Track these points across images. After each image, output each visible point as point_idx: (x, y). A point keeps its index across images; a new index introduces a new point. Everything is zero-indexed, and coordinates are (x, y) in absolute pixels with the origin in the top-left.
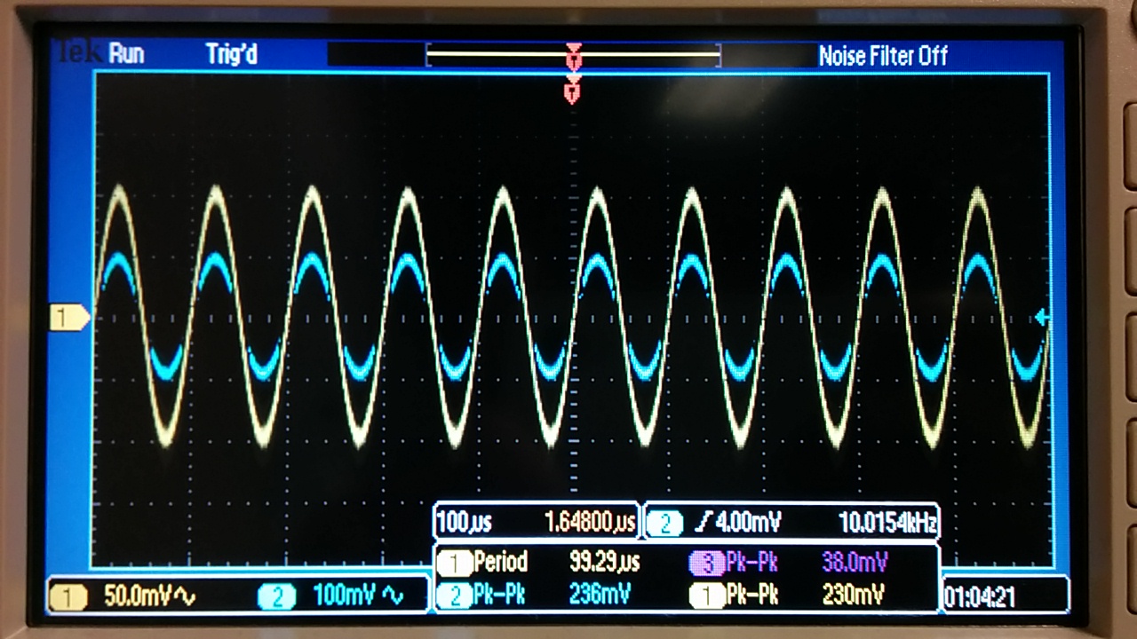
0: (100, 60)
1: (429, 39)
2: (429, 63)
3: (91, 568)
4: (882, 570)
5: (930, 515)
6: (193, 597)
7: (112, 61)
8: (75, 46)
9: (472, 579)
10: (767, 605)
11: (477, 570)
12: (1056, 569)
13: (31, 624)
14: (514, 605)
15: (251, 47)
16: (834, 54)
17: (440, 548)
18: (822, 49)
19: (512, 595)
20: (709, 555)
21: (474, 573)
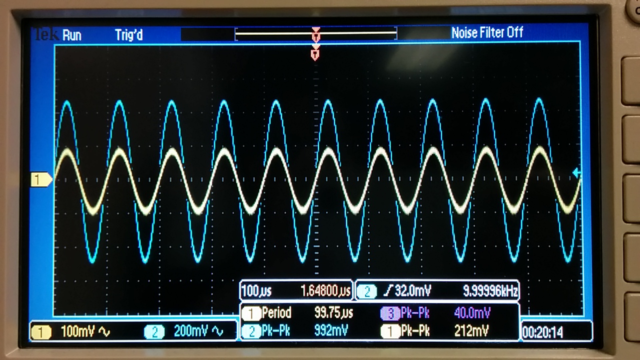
0: (58, 39)
1: (236, 26)
2: (236, 39)
3: (54, 316)
4: (487, 317)
5: (514, 287)
6: (109, 332)
7: (64, 39)
8: (43, 32)
9: (261, 322)
10: (423, 336)
11: (263, 317)
12: (585, 317)
13: (21, 347)
14: (284, 336)
15: (140, 31)
16: (460, 32)
17: (243, 305)
18: (453, 29)
19: (283, 331)
20: (391, 309)
21: (262, 319)
